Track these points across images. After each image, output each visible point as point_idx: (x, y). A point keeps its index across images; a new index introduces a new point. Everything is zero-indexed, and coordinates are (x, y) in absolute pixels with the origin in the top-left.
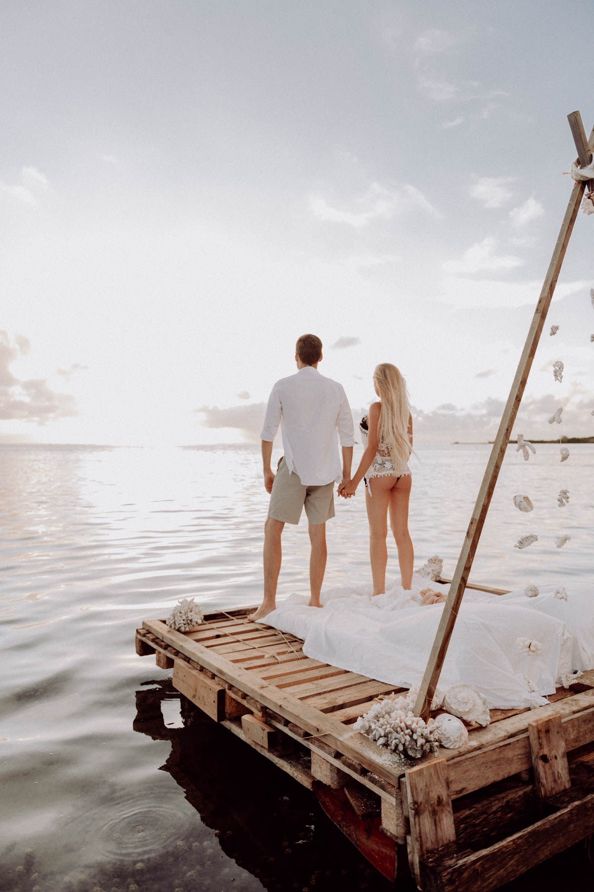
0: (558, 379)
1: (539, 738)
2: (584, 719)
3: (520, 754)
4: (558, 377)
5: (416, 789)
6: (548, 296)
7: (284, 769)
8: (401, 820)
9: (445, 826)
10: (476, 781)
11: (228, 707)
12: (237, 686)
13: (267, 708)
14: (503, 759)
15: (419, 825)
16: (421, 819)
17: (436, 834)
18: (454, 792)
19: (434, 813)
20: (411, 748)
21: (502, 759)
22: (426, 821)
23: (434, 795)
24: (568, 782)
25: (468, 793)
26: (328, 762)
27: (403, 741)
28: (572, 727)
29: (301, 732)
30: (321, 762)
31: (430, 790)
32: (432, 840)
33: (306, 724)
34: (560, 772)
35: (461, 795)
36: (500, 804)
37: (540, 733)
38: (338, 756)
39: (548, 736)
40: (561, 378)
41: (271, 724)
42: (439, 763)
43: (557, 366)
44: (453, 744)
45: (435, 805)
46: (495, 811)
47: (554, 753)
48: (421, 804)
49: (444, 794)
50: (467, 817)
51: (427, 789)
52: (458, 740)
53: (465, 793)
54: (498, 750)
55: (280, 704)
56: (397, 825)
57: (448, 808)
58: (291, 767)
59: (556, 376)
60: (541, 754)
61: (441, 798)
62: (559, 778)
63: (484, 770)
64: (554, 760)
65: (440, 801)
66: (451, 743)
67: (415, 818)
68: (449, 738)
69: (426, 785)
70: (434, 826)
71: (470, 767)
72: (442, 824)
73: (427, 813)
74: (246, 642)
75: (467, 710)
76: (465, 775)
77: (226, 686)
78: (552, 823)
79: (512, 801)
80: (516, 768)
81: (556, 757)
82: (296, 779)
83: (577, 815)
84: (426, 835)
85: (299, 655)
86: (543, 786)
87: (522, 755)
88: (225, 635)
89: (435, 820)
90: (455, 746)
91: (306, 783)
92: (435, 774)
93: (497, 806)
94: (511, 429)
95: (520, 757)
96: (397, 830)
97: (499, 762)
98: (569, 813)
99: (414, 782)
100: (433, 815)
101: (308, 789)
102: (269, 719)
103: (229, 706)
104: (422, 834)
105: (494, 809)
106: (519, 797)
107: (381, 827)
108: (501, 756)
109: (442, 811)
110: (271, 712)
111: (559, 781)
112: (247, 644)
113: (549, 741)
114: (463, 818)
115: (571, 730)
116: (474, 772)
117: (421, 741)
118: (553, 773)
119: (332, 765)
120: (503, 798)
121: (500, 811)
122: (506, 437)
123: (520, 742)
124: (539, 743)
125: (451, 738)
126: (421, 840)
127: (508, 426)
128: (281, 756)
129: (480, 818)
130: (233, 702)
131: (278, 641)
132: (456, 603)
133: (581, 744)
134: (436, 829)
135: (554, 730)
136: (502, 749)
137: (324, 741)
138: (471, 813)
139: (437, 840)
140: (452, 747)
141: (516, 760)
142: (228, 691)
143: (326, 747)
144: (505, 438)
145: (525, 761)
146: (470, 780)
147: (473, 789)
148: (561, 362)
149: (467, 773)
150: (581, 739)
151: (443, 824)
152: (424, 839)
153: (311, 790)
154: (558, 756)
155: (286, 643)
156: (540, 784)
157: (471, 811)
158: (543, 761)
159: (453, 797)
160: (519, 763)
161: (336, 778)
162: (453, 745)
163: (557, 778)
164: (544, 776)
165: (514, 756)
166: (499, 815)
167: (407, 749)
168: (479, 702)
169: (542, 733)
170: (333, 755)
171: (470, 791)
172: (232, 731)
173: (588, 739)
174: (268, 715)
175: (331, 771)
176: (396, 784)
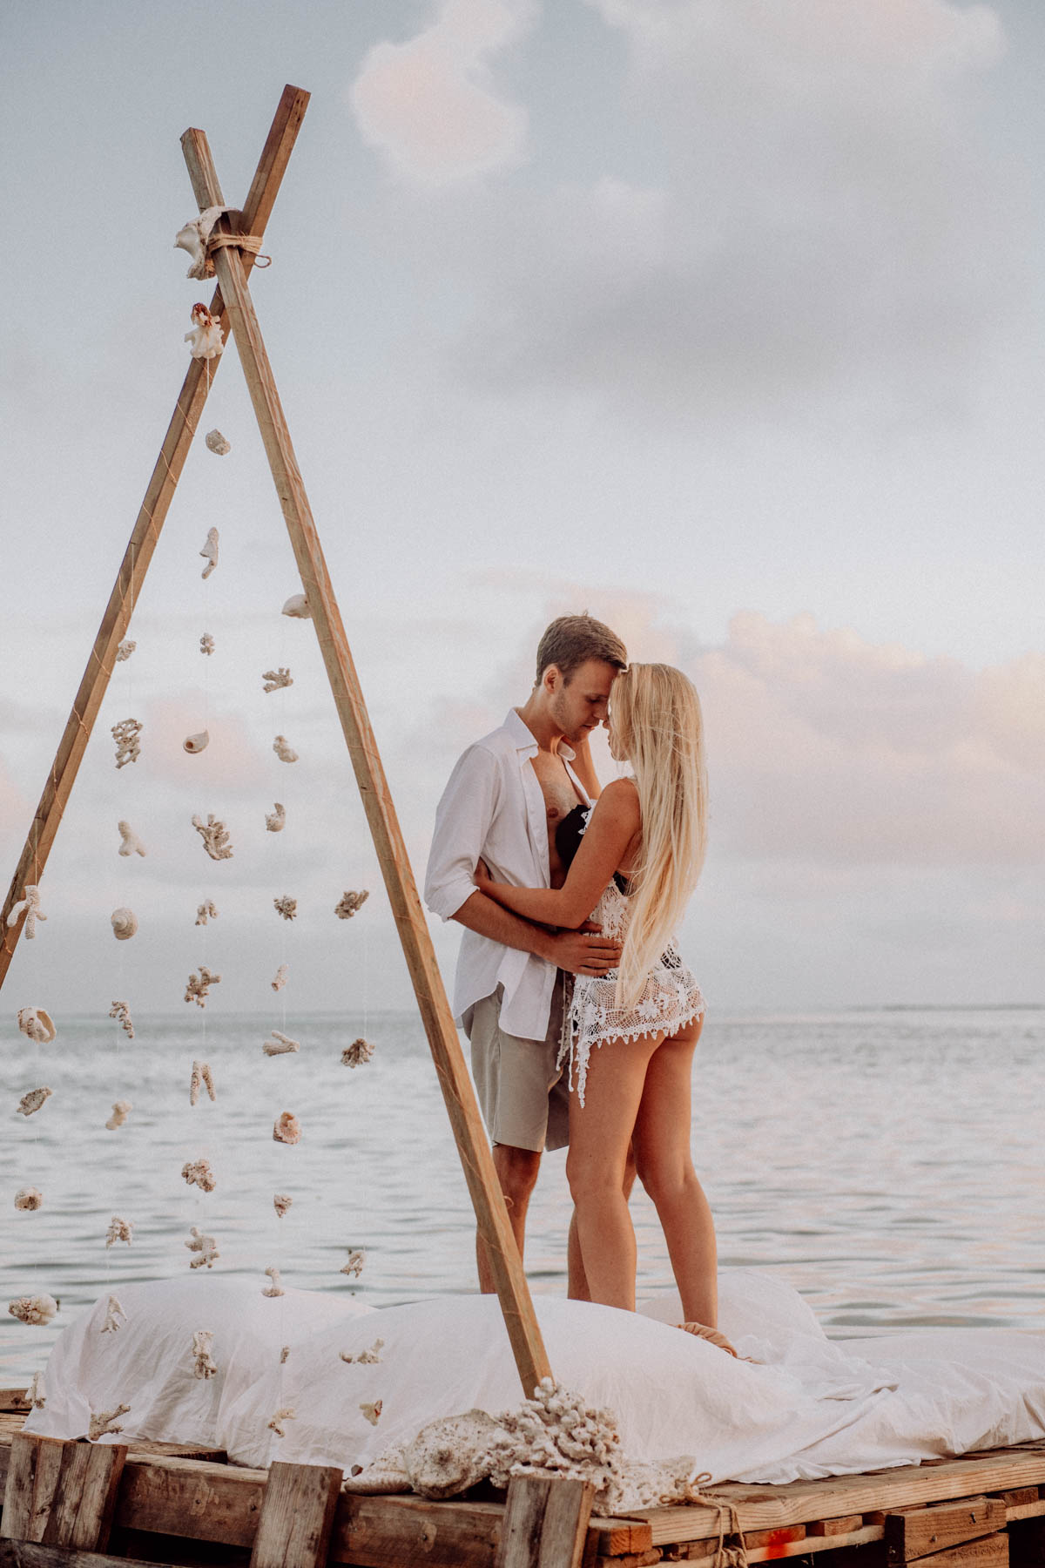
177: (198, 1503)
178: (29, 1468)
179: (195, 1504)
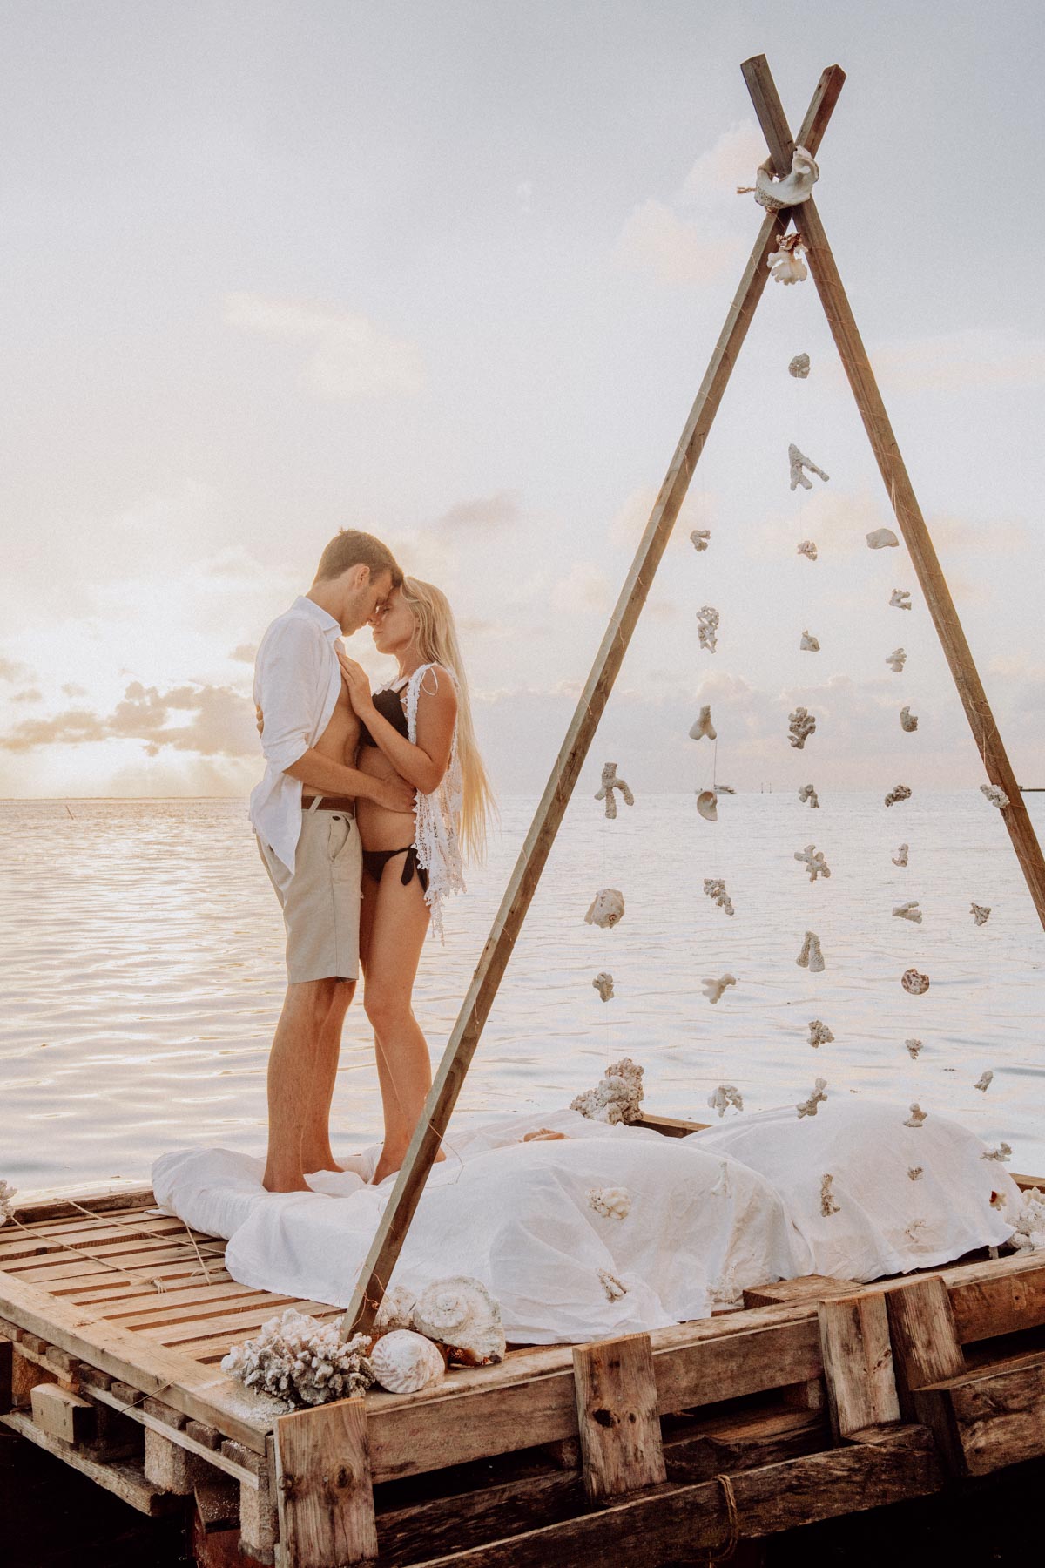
0: (706, 645)
1: (593, 1376)
2: (719, 1350)
3: (550, 1408)
4: (708, 641)
5: (292, 1451)
6: (683, 466)
7: (108, 1487)
8: (267, 1517)
9: (355, 1528)
10: (441, 1452)
11: (18, 1381)
12: (33, 1331)
13: (81, 1362)
14: (508, 1413)
15: (295, 1520)
16: (299, 1511)
17: (333, 1540)
18: (386, 1467)
19: (330, 1500)
20: (305, 1386)
21: (504, 1414)
22: (311, 1516)
23: (332, 1465)
24: (660, 1472)
25: (419, 1472)
26: (168, 1440)
27: (287, 1370)
28: (685, 1365)
29: (130, 1393)
30: (160, 1444)
31: (325, 1455)
32: (323, 1551)
33: (141, 1374)
34: (641, 1447)
35: (402, 1475)
36: (495, 1502)
37: (596, 1366)
38: (184, 1424)
39: (614, 1374)
40: (714, 643)
41: (86, 1394)
42: (348, 1405)
43: (705, 617)
44: (402, 1383)
45: (332, 1486)
46: (479, 1514)
47: (627, 1408)
48: (300, 1479)
49: (356, 1466)
50: (412, 1519)
51: (317, 1454)
52: (414, 1374)
53: (410, 1472)
54: (495, 1396)
55: (101, 1348)
56: (261, 1529)
57: (363, 1494)
58: (120, 1478)
59: (702, 638)
60: (596, 1408)
61: (348, 1472)
62: (637, 1460)
63: (459, 1432)
64: (626, 1424)
65: (344, 1479)
66: (399, 1382)
67: (285, 1505)
68: (394, 1371)
69: (315, 1446)
70: (329, 1524)
71: (426, 1423)
72: (348, 1523)
73: (314, 1498)
74: (100, 1260)
75: (452, 1323)
76: (414, 1438)
77: (14, 1335)
78: (582, 1528)
79: (525, 1498)
80: (538, 1433)
81: (632, 1418)
82: (127, 1500)
83: (645, 1519)
84: (309, 1539)
85: (210, 1279)
86: (597, 1472)
87: (554, 1410)
88: (61, 1249)
89: (332, 1514)
90: (407, 1387)
91: (139, 1500)
92: (337, 1426)
93: (486, 1503)
94: (584, 752)
95: (549, 1412)
96: (260, 1537)
97: (496, 1419)
98: (627, 1514)
99: (287, 1437)
100: (328, 1503)
101: (145, 1514)
102: (84, 1383)
103: (20, 1379)
104: (301, 1537)
105: (479, 1509)
106: (543, 1491)
107: (240, 1543)
108: (504, 1407)
109: (350, 1497)
110: (87, 1368)
111: (638, 1467)
112: (104, 1264)
113: (617, 1384)
114: (403, 1521)
115: (683, 1371)
116: (436, 1434)
117: (326, 1370)
118: (624, 1449)
119: (175, 1445)
120: (504, 1491)
121: (493, 1514)
122: (572, 770)
123: (551, 1384)
124: (592, 1386)
125: (399, 1370)
126: (297, 1548)
127: (575, 746)
128: (103, 1462)
129: (443, 1525)
130: (29, 1368)
131: (179, 1256)
132: (440, 1109)
133: (705, 1401)
134: (333, 1532)
135: (631, 1363)
136: (506, 1393)
137: (165, 1402)
138: (423, 1512)
139: (333, 1551)
140: (400, 1390)
141: (540, 1419)
142: (16, 1345)
143: (167, 1412)
144: (568, 771)
145: (561, 1421)
146: (425, 1448)
147: (431, 1466)
148: (713, 610)
149: (419, 1436)
150: (707, 1390)
151: (351, 1522)
152: (303, 1547)
153: (150, 1514)
154: (637, 1415)
155: (196, 1259)
156: (590, 1468)
157: (425, 1508)
158: (599, 1422)
159: (381, 1478)
160: (549, 1423)
161: (183, 1472)
162: (404, 1386)
163: (631, 1458)
164: (601, 1452)
165: (535, 1410)
166: (490, 1521)
167: (297, 1388)
168: (484, 1310)
169: (601, 1366)
170: (177, 1425)
171: (424, 1471)
172: (24, 1434)
173: (724, 1392)
174: (82, 1374)
175: (174, 1458)
176: (260, 1449)
177: (1017, 1298)
178: (854, 1331)
179: (1015, 1300)
